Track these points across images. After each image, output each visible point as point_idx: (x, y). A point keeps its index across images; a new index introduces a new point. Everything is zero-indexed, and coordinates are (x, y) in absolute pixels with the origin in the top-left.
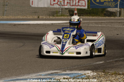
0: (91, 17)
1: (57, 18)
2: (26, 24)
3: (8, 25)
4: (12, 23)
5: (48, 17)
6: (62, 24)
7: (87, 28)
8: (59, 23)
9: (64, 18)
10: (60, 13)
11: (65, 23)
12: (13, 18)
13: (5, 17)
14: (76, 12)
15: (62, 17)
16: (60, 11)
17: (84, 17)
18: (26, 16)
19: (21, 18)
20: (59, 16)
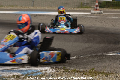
0: (113, 9)
1: (81, 9)
2: (47, 15)
3: (32, 15)
4: (35, 14)
5: (72, 9)
6: (82, 16)
7: (102, 21)
8: (79, 15)
9: (87, 10)
10: (85, 4)
11: (85, 15)
12: (39, 9)
13: (32, 8)
14: (97, 4)
15: (86, 9)
16: (85, 2)
17: (107, 10)
18: (52, 7)
19: (46, 9)
20: (83, 8)
